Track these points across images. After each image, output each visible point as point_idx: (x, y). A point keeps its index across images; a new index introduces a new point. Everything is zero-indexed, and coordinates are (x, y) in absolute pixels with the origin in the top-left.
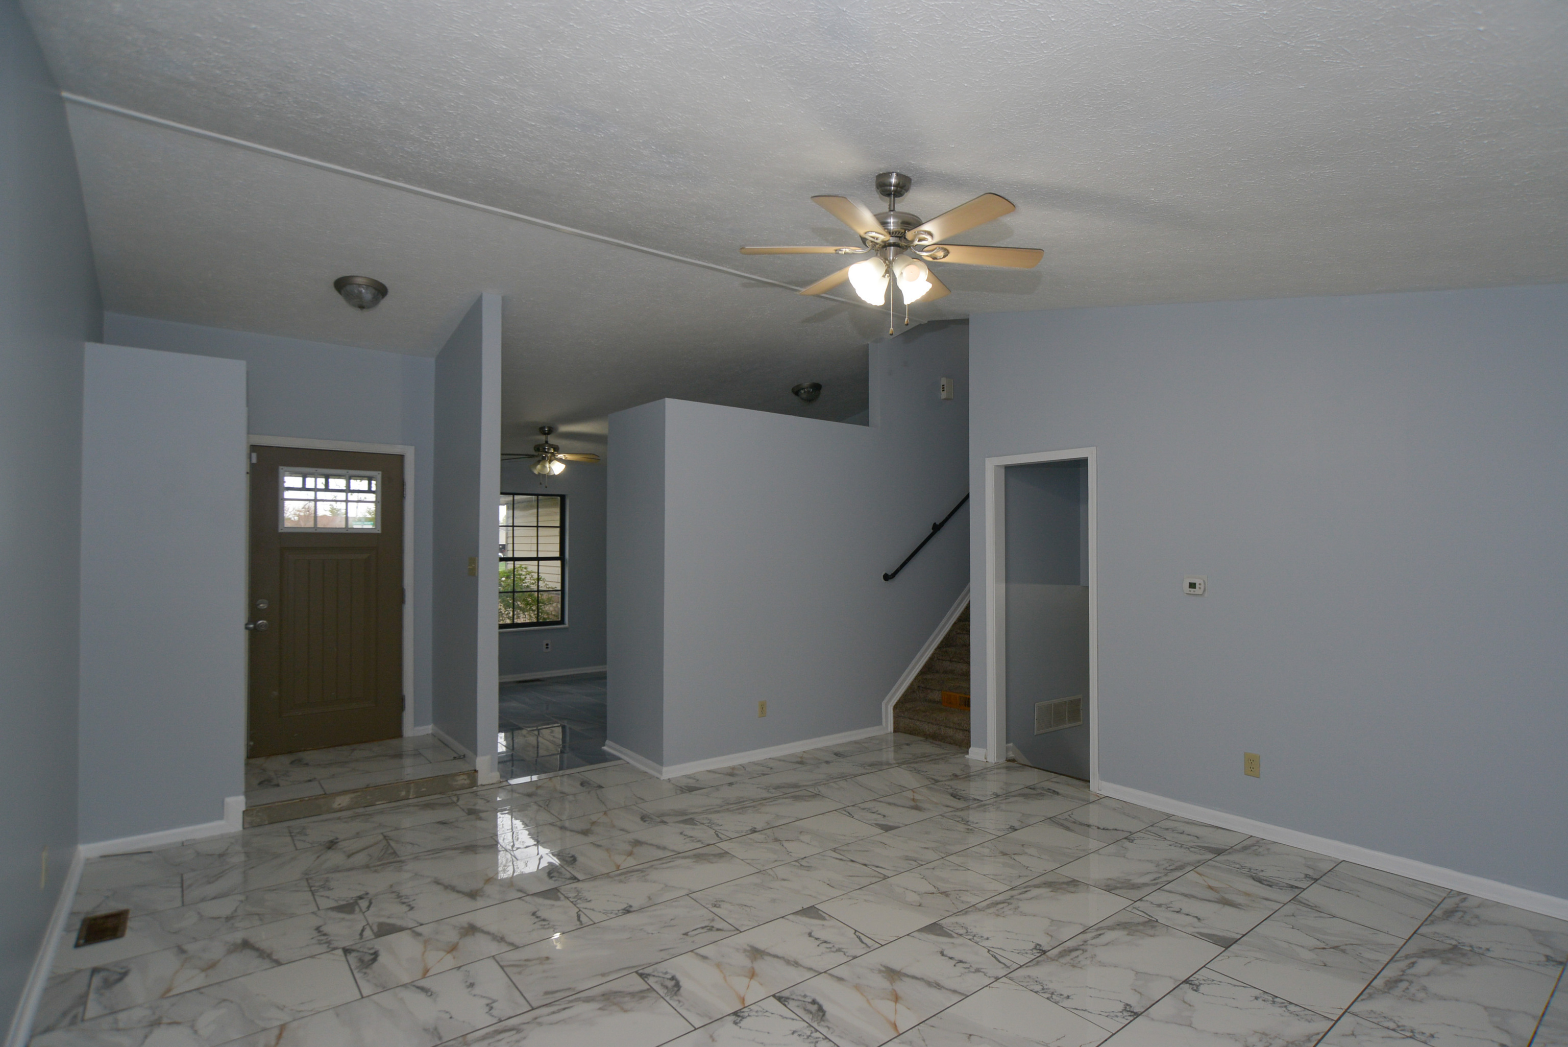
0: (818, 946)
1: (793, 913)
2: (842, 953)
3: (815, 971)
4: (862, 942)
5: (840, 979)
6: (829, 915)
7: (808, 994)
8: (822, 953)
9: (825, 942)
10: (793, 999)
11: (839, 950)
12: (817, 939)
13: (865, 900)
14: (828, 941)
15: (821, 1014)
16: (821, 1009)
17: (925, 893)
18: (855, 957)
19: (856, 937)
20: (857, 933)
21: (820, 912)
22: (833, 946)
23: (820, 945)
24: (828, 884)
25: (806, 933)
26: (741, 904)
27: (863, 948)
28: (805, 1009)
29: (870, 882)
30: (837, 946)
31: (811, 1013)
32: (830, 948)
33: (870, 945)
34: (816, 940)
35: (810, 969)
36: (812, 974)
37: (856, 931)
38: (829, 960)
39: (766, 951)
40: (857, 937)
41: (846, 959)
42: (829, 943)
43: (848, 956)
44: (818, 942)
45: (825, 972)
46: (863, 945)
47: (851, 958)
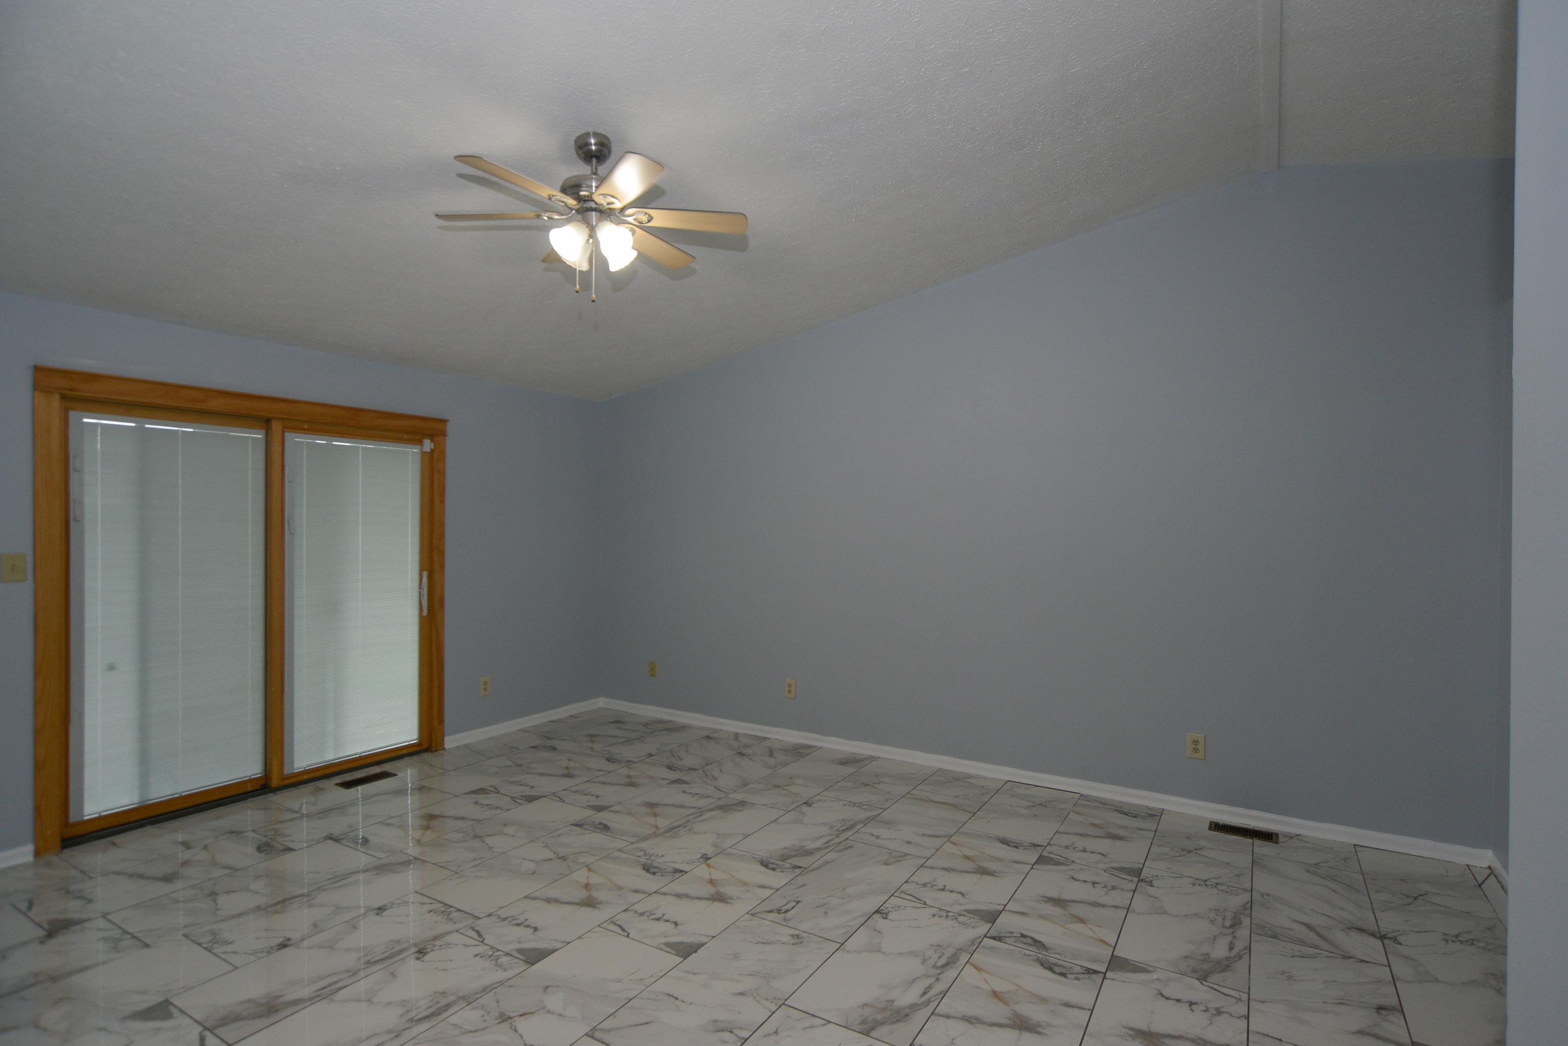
0: (664, 915)
1: (705, 944)
2: (639, 912)
3: (660, 893)
4: (620, 926)
5: (636, 891)
6: (662, 950)
7: (660, 877)
8: (657, 908)
9: (658, 919)
10: (670, 872)
11: (642, 914)
12: (667, 921)
13: (620, 981)
14: (655, 921)
15: (646, 868)
16: (648, 871)
17: (533, 1013)
18: (626, 910)
19: (627, 930)
20: (626, 934)
21: (674, 952)
22: (648, 917)
23: (662, 915)
24: (677, 999)
25: (681, 925)
26: (770, 944)
27: (617, 920)
28: (659, 869)
29: (615, 1017)
30: (645, 917)
31: (654, 867)
32: (651, 915)
33: (612, 924)
34: (668, 919)
35: (664, 894)
36: (662, 890)
37: (628, 936)
38: (648, 904)
39: (712, 902)
40: (625, 931)
41: (634, 907)
42: (653, 919)
43: (632, 910)
44: (665, 918)
45: (650, 894)
46: (618, 923)
47: (629, 909)
